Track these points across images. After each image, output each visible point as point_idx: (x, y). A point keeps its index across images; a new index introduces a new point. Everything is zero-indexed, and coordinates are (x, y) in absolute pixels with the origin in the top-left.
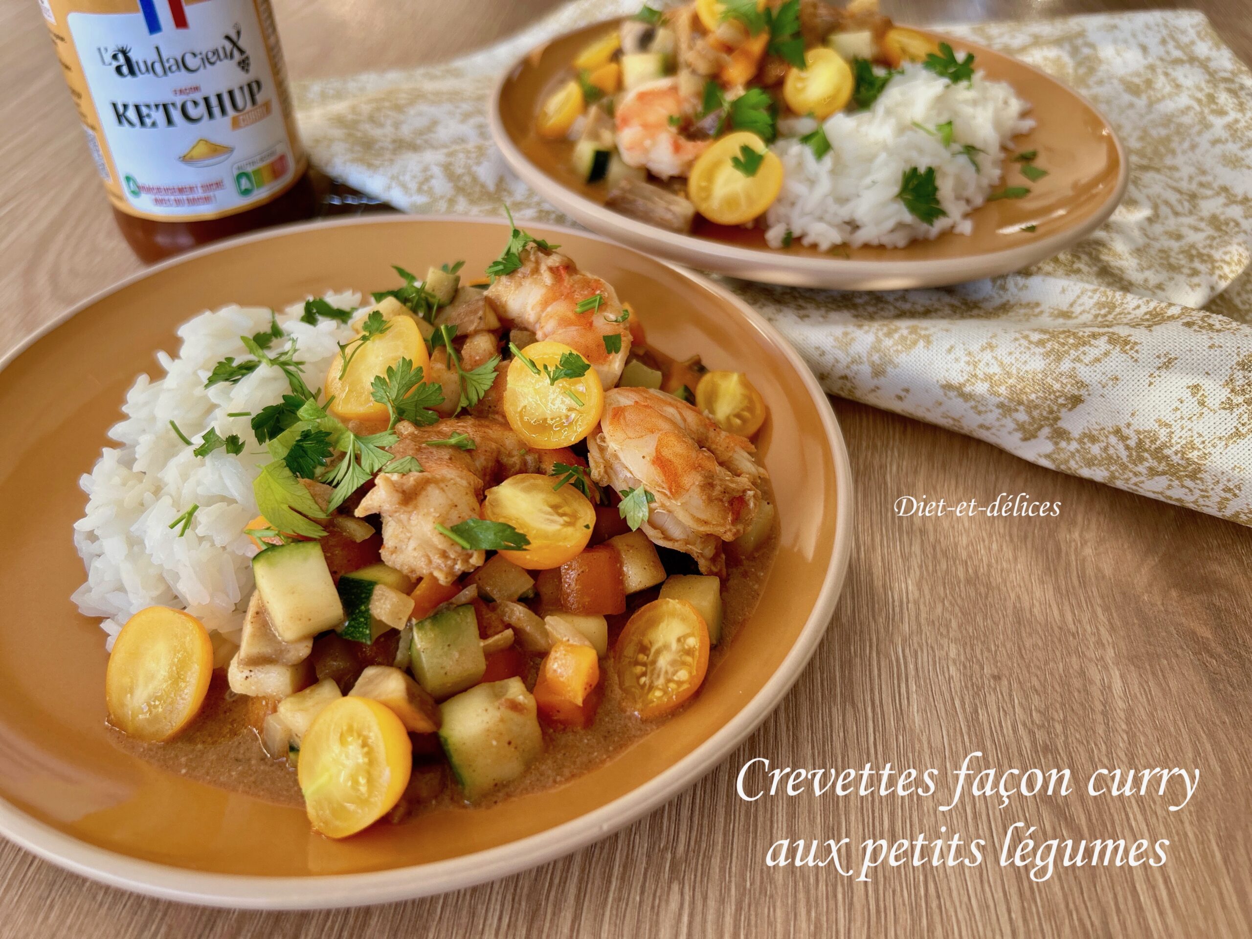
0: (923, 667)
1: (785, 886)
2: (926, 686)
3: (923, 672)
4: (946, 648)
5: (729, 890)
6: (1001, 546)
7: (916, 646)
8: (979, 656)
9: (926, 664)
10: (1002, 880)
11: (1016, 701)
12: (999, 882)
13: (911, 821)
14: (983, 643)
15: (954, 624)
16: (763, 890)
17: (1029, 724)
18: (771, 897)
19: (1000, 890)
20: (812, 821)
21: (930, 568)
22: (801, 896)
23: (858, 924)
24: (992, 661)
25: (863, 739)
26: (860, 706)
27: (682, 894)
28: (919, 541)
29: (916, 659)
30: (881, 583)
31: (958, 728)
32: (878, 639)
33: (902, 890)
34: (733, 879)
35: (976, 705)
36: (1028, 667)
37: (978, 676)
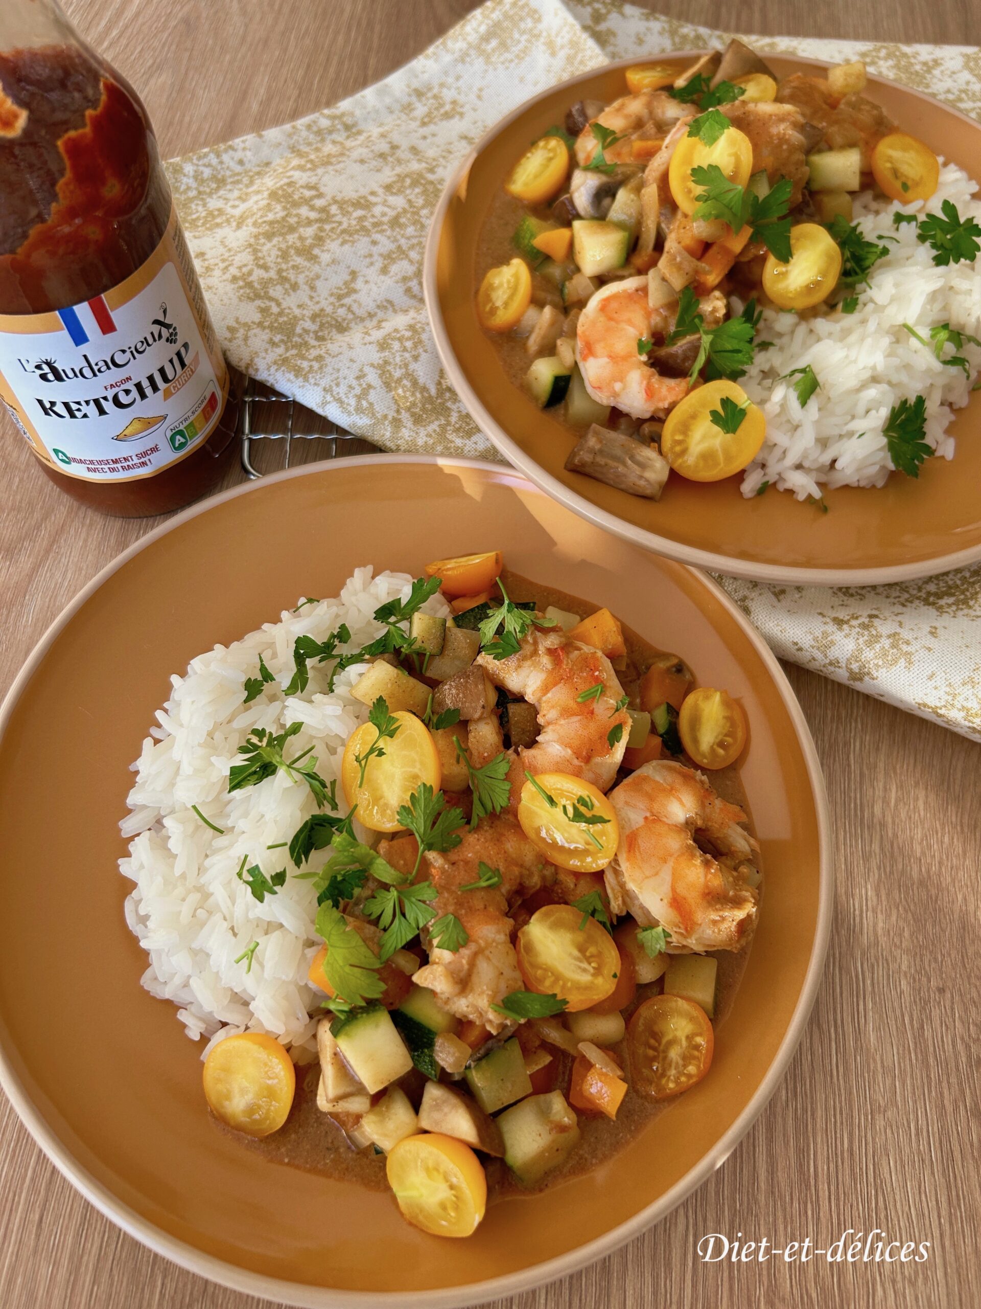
0: (878, 983)
1: (767, 1205)
2: (880, 1003)
3: (879, 987)
4: (898, 960)
5: (723, 1212)
6: (953, 839)
7: (873, 958)
8: (927, 968)
9: (881, 979)
10: (936, 1191)
11: (957, 1015)
12: (933, 1192)
13: (866, 1140)
14: (931, 952)
15: (906, 934)
16: (750, 1210)
17: (966, 1038)
18: (756, 1216)
19: (933, 1199)
20: (787, 1144)
21: (888, 870)
22: (780, 1214)
23: (824, 1236)
24: (938, 973)
25: (827, 1061)
26: (825, 1027)
27: (687, 1218)
28: (878, 837)
29: (873, 973)
30: (843, 891)
31: (906, 1046)
32: (840, 953)
33: (858, 1204)
34: (726, 1201)
35: (922, 1020)
36: (969, 977)
37: (926, 990)
